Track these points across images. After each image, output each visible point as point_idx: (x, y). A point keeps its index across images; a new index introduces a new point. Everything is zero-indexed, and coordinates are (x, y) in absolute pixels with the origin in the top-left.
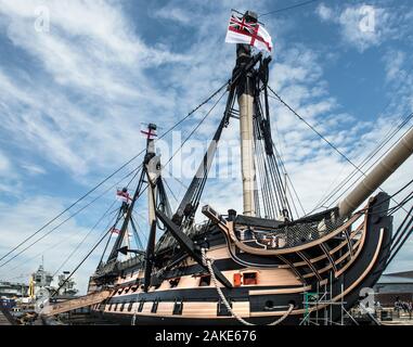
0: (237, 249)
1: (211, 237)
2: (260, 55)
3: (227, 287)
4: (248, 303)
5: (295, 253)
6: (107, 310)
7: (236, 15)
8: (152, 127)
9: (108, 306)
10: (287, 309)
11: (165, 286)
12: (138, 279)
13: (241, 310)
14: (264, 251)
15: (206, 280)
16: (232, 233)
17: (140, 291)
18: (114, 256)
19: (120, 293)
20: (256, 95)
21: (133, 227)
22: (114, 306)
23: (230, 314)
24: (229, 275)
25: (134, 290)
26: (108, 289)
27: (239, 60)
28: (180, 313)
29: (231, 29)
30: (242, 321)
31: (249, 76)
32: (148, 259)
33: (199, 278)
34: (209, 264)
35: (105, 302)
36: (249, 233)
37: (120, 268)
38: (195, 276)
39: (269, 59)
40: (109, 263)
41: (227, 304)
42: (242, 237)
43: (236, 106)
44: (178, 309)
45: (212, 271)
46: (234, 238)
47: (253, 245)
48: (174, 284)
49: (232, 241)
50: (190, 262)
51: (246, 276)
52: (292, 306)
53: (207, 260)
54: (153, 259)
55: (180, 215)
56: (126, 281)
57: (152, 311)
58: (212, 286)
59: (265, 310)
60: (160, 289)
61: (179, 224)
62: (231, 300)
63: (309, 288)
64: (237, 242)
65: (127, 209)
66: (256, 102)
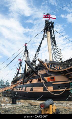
0: (48, 70)
1: (41, 67)
2: (51, 22)
3: (46, 82)
4: (52, 87)
5: (66, 70)
6: (14, 90)
7: (45, 14)
8: (26, 44)
9: (14, 89)
10: (65, 89)
11: (28, 82)
12: (22, 81)
13: (50, 89)
14: (56, 70)
15: (39, 80)
16: (46, 66)
17: (22, 84)
18: (17, 75)
19: (18, 85)
20: (51, 31)
21: (22, 68)
22: (16, 89)
23: (47, 90)
24: (46, 78)
25: (21, 84)
26: (15, 84)
27: (46, 24)
28: (32, 90)
29: (44, 17)
30: (51, 93)
31: (49, 27)
32: (24, 75)
33: (37, 80)
34: (40, 75)
35: (14, 88)
36: (51, 65)
37: (18, 78)
38: (36, 79)
39: (54, 23)
40: (16, 77)
41: (46, 87)
42: (49, 67)
43: (46, 34)
44: (32, 89)
45: (41, 77)
46: (47, 67)
47: (53, 69)
48: (31, 82)
49: (47, 68)
50: (35, 75)
51: (51, 78)
52: (66, 87)
53: (39, 74)
54: (25, 75)
55: (32, 63)
56: (19, 82)
57: (25, 90)
58: (41, 82)
59: (58, 89)
60: (27, 83)
61: (32, 65)
62: (47, 86)
63: (71, 81)
64: (48, 68)
65: (20, 63)
66: (51, 34)
